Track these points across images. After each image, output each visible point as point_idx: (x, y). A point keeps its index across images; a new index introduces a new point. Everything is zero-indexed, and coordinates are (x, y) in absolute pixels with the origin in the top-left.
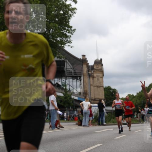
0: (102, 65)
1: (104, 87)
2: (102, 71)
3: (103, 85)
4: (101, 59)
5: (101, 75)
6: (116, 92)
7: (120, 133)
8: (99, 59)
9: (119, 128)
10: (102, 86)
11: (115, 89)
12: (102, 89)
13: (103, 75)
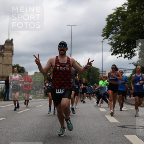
0: (13, 45)
1: (12, 65)
2: (12, 50)
3: (12, 63)
4: (12, 39)
5: (10, 54)
6: (24, 70)
7: (15, 110)
8: (10, 39)
9: (15, 105)
10: (11, 65)
11: (23, 67)
12: (10, 67)
13: (13, 54)
